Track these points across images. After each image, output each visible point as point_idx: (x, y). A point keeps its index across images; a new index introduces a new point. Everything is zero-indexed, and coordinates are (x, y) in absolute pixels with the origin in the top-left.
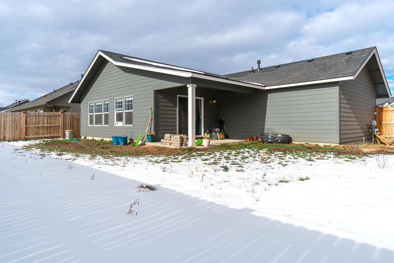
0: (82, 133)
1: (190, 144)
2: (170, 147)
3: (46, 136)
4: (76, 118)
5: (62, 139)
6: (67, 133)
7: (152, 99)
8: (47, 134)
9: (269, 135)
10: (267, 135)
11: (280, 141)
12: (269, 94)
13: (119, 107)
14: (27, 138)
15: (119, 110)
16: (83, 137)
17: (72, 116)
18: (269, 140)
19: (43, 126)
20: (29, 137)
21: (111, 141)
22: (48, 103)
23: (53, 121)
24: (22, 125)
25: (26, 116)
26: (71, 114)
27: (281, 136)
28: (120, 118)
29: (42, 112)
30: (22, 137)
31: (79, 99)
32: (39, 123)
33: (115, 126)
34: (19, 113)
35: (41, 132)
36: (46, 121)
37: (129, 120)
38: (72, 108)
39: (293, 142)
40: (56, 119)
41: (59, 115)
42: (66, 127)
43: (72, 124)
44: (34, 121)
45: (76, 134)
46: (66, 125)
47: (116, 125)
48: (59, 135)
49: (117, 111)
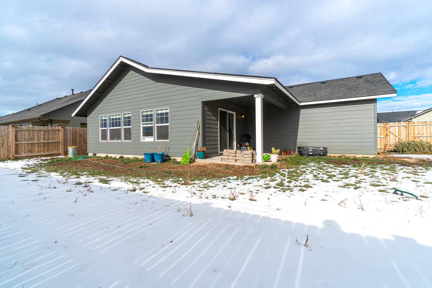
0: (89, 149)
1: (259, 160)
3: (42, 153)
4: (79, 133)
5: (64, 157)
6: (70, 149)
7: (200, 111)
8: (44, 152)
9: (310, 148)
10: (308, 148)
11: (322, 154)
12: (301, 110)
13: (147, 120)
14: (17, 157)
15: (146, 124)
16: (90, 154)
17: (74, 131)
18: (310, 153)
19: (39, 142)
20: (20, 156)
22: (44, 115)
23: (51, 137)
24: (10, 141)
25: (16, 131)
26: (73, 129)
27: (322, 149)
28: (148, 132)
29: (31, 126)
30: (11, 156)
32: (33, 139)
33: (141, 141)
34: (6, 127)
35: (36, 149)
36: (42, 137)
37: (163, 134)
38: (71, 121)
40: (55, 134)
41: (59, 130)
42: (67, 143)
43: (74, 140)
44: (26, 137)
45: (82, 151)
46: (67, 141)
47: (143, 141)
48: (59, 152)
49: (143, 124)
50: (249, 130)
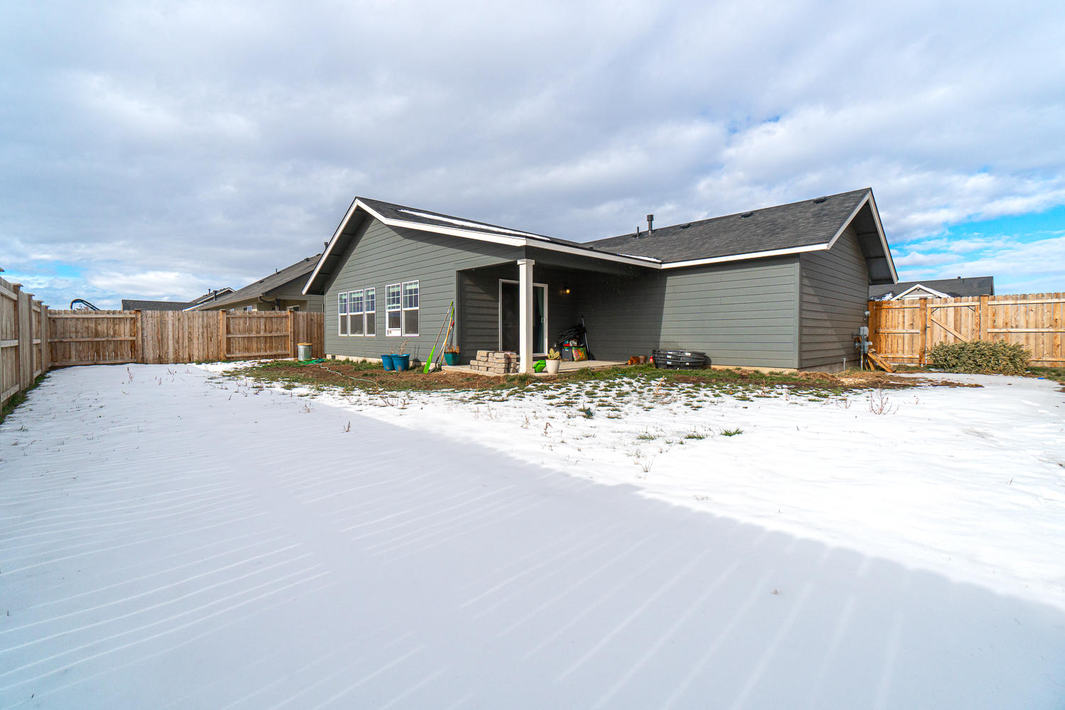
0: (327, 348)
1: (523, 368)
2: (487, 374)
3: (263, 353)
4: (317, 321)
5: (293, 359)
6: (301, 348)
7: (454, 287)
8: (266, 351)
9: (669, 353)
10: (666, 353)
11: (688, 364)
12: (668, 278)
13: (394, 302)
14: (229, 358)
15: (394, 308)
16: (329, 357)
17: (309, 318)
18: (669, 363)
19: (258, 335)
20: (233, 356)
21: (380, 363)
22: (267, 294)
23: (275, 327)
24: (220, 333)
25: (228, 319)
26: (307, 315)
27: (689, 354)
28: (395, 322)
29: (256, 310)
30: (222, 355)
31: (320, 287)
32: (250, 331)
33: (387, 335)
34: (215, 312)
35: (255, 346)
36: (263, 327)
37: (412, 325)
38: (308, 302)
39: (713, 367)
40: (280, 323)
41: (286, 317)
42: (298, 339)
43: (309, 333)
44: (241, 327)
45: (317, 351)
46: (298, 334)
47: (390, 335)
48: (286, 352)
49: (389, 308)
50: (582, 317)
